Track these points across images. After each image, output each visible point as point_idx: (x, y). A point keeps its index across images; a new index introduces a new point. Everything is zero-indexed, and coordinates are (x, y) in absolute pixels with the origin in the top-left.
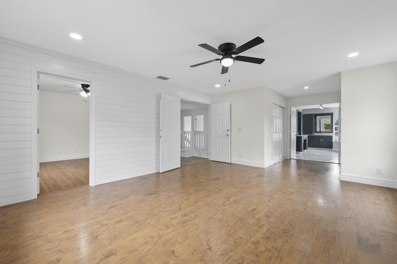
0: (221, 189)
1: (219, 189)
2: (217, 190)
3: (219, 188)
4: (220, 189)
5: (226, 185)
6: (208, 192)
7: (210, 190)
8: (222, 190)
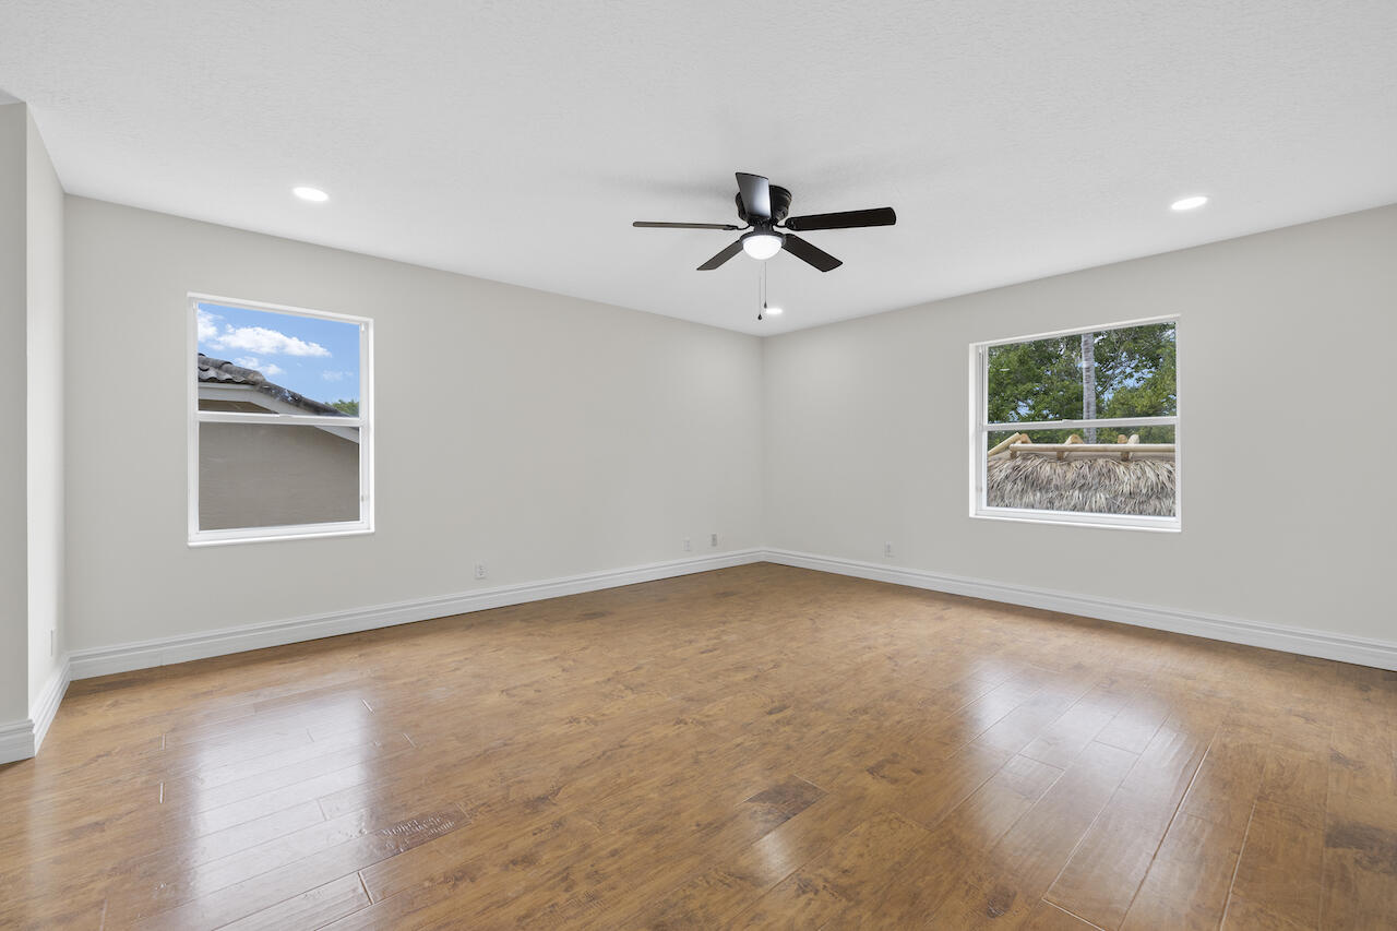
0: (770, 713)
1: (779, 716)
2: (788, 712)
3: (778, 722)
4: (774, 717)
5: (739, 740)
6: (825, 702)
7: (820, 713)
8: (768, 709)
